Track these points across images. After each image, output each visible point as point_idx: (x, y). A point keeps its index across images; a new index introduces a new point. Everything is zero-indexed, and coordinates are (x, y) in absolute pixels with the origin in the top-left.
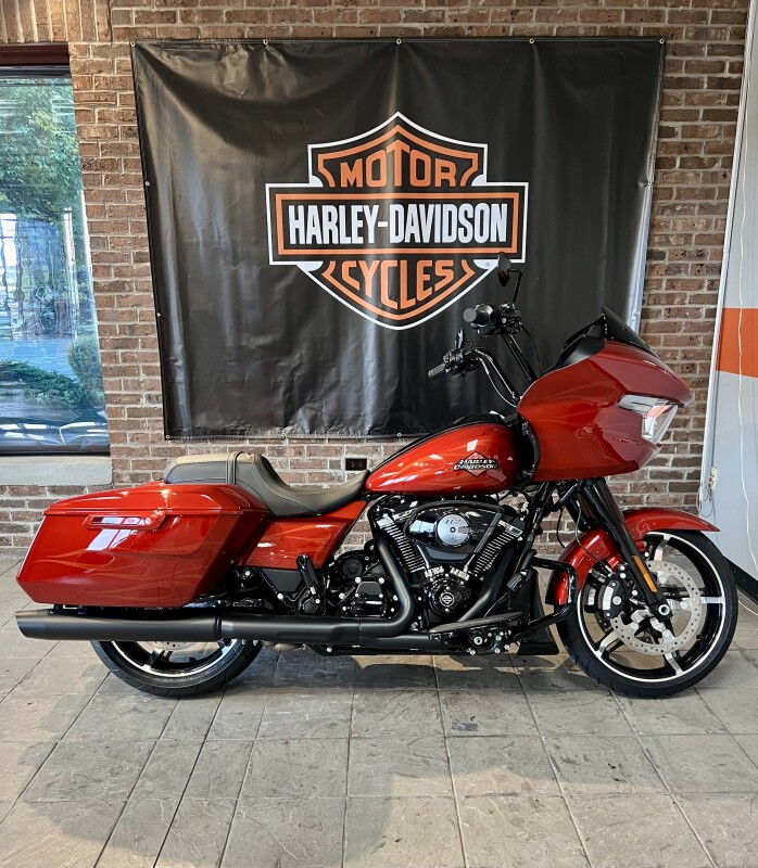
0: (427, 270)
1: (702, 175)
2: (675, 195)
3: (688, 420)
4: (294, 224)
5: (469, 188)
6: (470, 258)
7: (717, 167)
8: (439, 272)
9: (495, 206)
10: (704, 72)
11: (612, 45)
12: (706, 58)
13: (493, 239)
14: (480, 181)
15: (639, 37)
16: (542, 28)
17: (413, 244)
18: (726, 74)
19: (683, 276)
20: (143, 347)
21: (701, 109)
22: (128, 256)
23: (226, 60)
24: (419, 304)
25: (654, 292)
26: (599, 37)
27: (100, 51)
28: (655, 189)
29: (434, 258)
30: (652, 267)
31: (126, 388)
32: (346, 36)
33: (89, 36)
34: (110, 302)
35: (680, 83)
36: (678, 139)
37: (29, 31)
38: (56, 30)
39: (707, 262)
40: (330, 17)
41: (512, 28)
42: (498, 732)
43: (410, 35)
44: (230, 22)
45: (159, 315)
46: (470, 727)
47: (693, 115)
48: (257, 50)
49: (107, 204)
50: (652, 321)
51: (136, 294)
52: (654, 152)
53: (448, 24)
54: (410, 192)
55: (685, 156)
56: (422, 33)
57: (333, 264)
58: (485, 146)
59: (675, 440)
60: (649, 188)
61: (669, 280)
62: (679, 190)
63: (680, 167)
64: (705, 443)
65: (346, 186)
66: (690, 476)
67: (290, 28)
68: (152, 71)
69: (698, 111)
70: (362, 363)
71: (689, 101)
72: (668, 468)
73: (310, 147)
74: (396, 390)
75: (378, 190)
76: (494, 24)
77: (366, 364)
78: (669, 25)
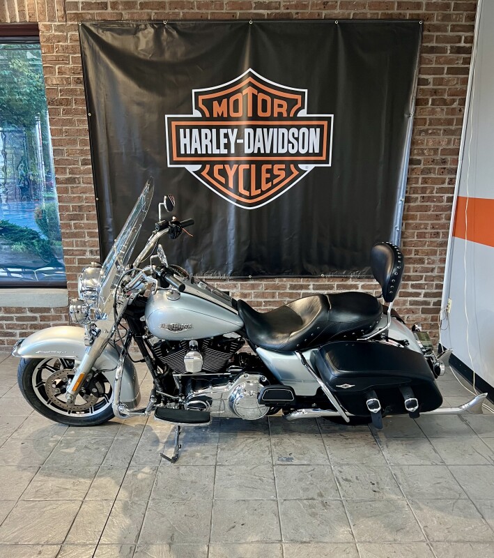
0: (268, 171)
1: (445, 110)
2: (428, 124)
3: (434, 268)
4: (183, 141)
5: (295, 118)
6: (296, 163)
7: (455, 105)
8: (276, 172)
9: (312, 130)
10: (448, 43)
11: (388, 24)
12: (449, 34)
13: (311, 151)
14: (303, 113)
15: (407, 20)
16: (343, 14)
17: (259, 154)
18: (462, 44)
19: (432, 176)
20: (87, 220)
21: (446, 67)
22: (78, 161)
23: (140, 34)
24: (263, 193)
25: (414, 185)
26: (380, 19)
27: (58, 28)
28: (415, 119)
29: (273, 163)
30: (413, 170)
31: (77, 246)
32: (217, 18)
33: (52, 19)
34: (66, 190)
35: (432, 50)
36: (431, 86)
37: (13, 16)
38: (30, 15)
39: (448, 166)
40: (207, 6)
41: (324, 13)
42: (306, 463)
43: (258, 18)
44: (142, 9)
45: (97, 199)
46: (288, 459)
47: (440, 71)
48: (160, 28)
49: (64, 128)
50: (412, 204)
51: (83, 185)
52: (415, 95)
53: (283, 10)
54: (258, 120)
55: (435, 97)
56: (266, 17)
57: (208, 167)
58: (306, 91)
59: (425, 280)
60: (411, 118)
61: (423, 178)
62: (430, 120)
63: (431, 105)
64: (445, 283)
65: (216, 116)
66: (435, 304)
67: (181, 13)
68: (92, 41)
69: (443, 68)
70: (227, 230)
71: (437, 62)
72: (421, 298)
73: (194, 91)
74: (248, 248)
75: (237, 119)
76: (312, 11)
77: (229, 231)
78: (426, 12)
